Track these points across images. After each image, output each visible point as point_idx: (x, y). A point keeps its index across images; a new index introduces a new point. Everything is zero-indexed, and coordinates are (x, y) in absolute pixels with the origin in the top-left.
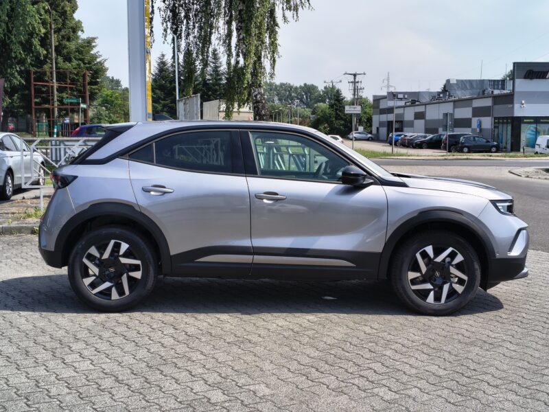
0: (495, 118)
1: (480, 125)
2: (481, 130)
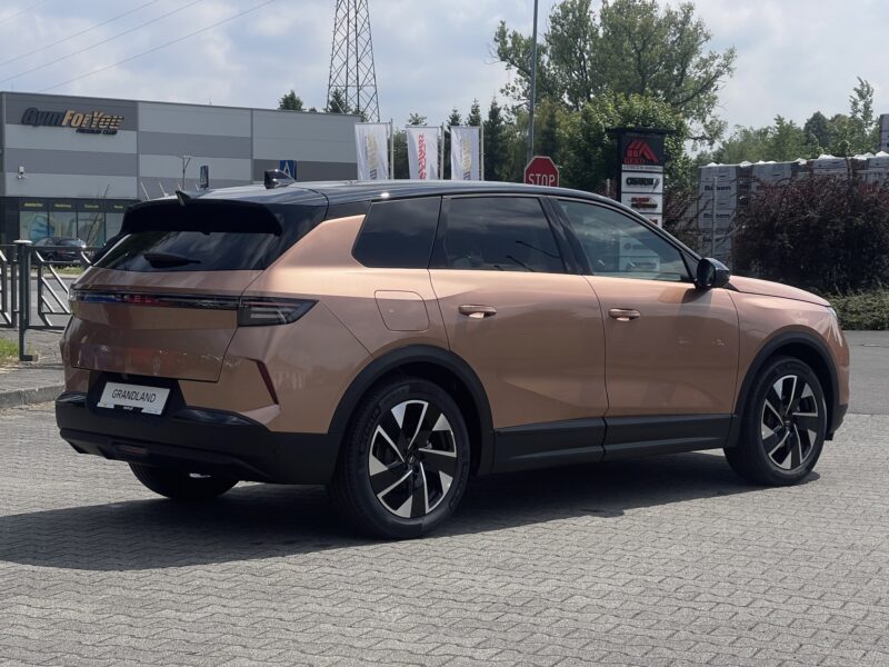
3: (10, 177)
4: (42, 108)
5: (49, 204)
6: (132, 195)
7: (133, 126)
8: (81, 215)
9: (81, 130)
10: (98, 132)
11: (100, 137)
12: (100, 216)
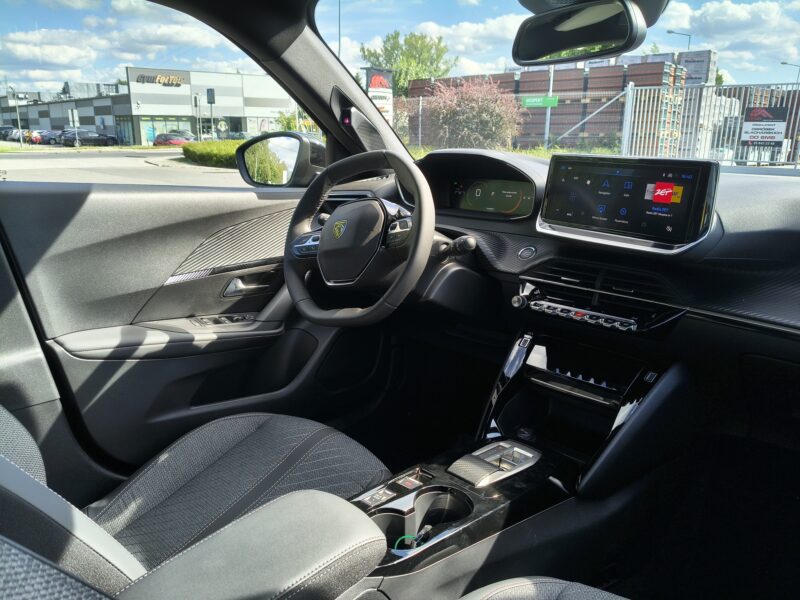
0: (116, 116)
1: (103, 122)
2: (104, 127)
3: (134, 106)
4: (146, 74)
5: (153, 118)
6: (190, 114)
7: (189, 83)
8: (168, 123)
9: (165, 85)
10: (172, 85)
11: (173, 88)
12: (176, 123)
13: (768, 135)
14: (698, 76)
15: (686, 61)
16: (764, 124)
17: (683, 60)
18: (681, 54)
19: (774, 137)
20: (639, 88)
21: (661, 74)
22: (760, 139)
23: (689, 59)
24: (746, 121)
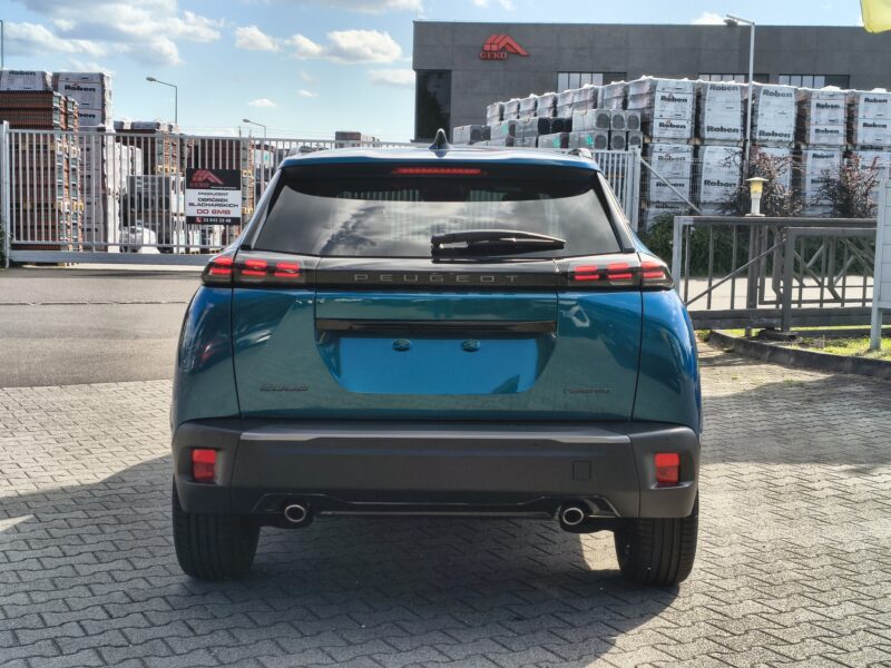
13: (221, 209)
14: (89, 112)
15: (67, 87)
16: (213, 193)
17: (61, 85)
18: (56, 77)
19: (229, 212)
20: (16, 131)
21: (50, 110)
22: (210, 214)
23: (71, 85)
24: (188, 187)
